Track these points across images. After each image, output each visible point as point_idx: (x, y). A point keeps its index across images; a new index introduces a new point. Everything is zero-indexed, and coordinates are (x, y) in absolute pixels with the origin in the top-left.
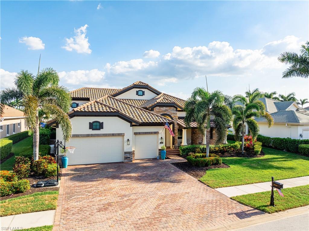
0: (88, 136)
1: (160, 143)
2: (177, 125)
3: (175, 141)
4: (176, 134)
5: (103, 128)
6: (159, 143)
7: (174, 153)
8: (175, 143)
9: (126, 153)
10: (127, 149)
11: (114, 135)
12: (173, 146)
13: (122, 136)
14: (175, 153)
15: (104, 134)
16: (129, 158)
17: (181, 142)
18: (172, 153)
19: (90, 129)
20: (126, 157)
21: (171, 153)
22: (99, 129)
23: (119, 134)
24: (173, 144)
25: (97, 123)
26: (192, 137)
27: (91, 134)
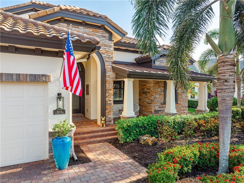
1: (55, 112)
2: (112, 73)
3: (107, 107)
4: (110, 92)
6: (51, 111)
7: (102, 136)
8: (107, 111)
12: (103, 119)
14: (106, 135)
17: (121, 111)
18: (100, 136)
21: (96, 137)
24: (103, 114)
26: (140, 100)
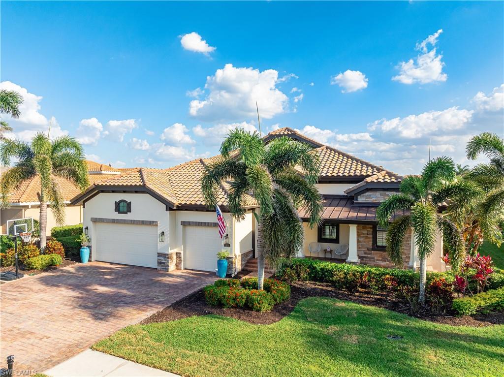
0: (114, 221)
5: (130, 212)
9: (159, 255)
10: (161, 247)
11: (144, 222)
13: (154, 225)
15: (132, 220)
16: (164, 263)
19: (116, 211)
20: (160, 261)
22: (126, 213)
23: (150, 222)
25: (124, 203)
27: (117, 220)
